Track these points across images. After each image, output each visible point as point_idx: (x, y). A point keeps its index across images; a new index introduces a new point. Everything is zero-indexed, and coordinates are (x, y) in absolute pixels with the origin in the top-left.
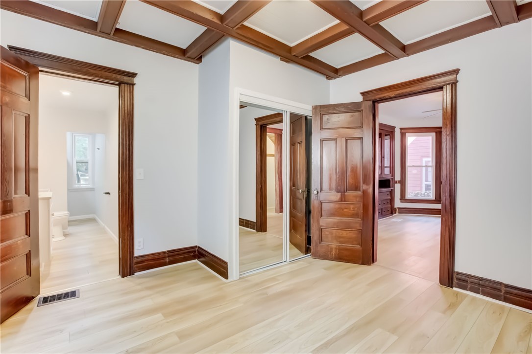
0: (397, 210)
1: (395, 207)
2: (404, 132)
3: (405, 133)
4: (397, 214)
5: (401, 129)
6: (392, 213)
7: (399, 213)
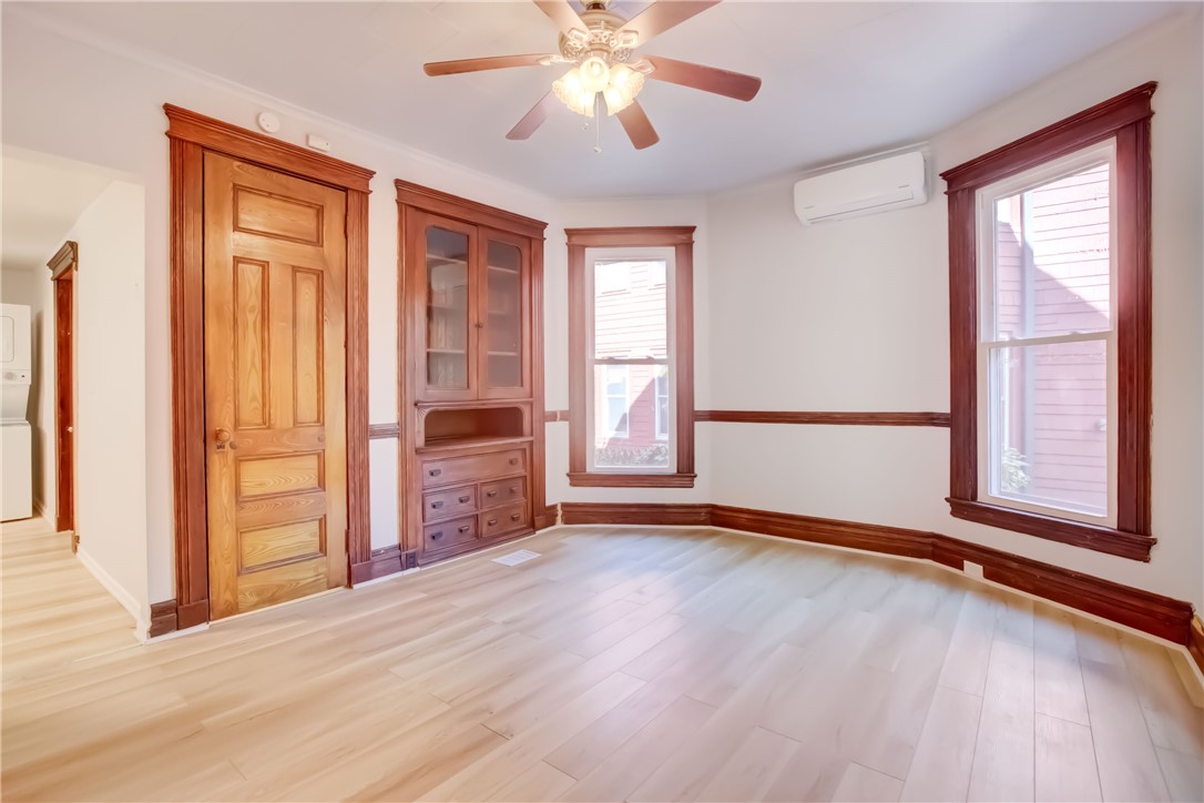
0: (560, 513)
1: (549, 503)
2: (578, 240)
3: (585, 246)
4: (559, 525)
5: (570, 232)
6: (532, 526)
7: (566, 522)
